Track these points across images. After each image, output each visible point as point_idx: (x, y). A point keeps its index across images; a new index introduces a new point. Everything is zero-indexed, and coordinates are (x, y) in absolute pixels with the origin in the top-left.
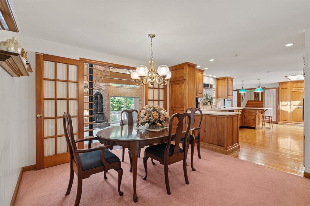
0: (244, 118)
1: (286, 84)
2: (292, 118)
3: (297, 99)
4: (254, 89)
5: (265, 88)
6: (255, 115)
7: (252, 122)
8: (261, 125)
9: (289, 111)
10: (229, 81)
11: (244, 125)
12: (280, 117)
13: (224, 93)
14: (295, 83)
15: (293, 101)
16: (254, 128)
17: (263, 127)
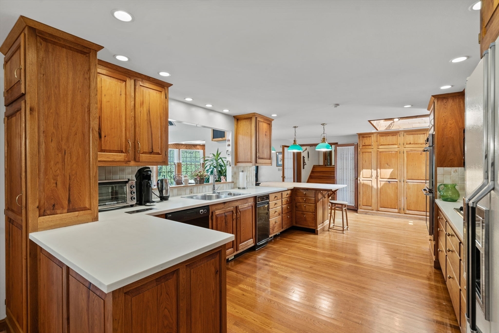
0: (294, 209)
1: (370, 137)
2: (379, 202)
3: (387, 165)
4: (315, 145)
5: (337, 143)
6: (316, 202)
7: (309, 216)
8: (327, 222)
9: (375, 186)
10: (261, 124)
11: (294, 224)
12: (361, 199)
13: (249, 153)
14: (383, 136)
15: (380, 169)
16: (314, 232)
17: (332, 225)
